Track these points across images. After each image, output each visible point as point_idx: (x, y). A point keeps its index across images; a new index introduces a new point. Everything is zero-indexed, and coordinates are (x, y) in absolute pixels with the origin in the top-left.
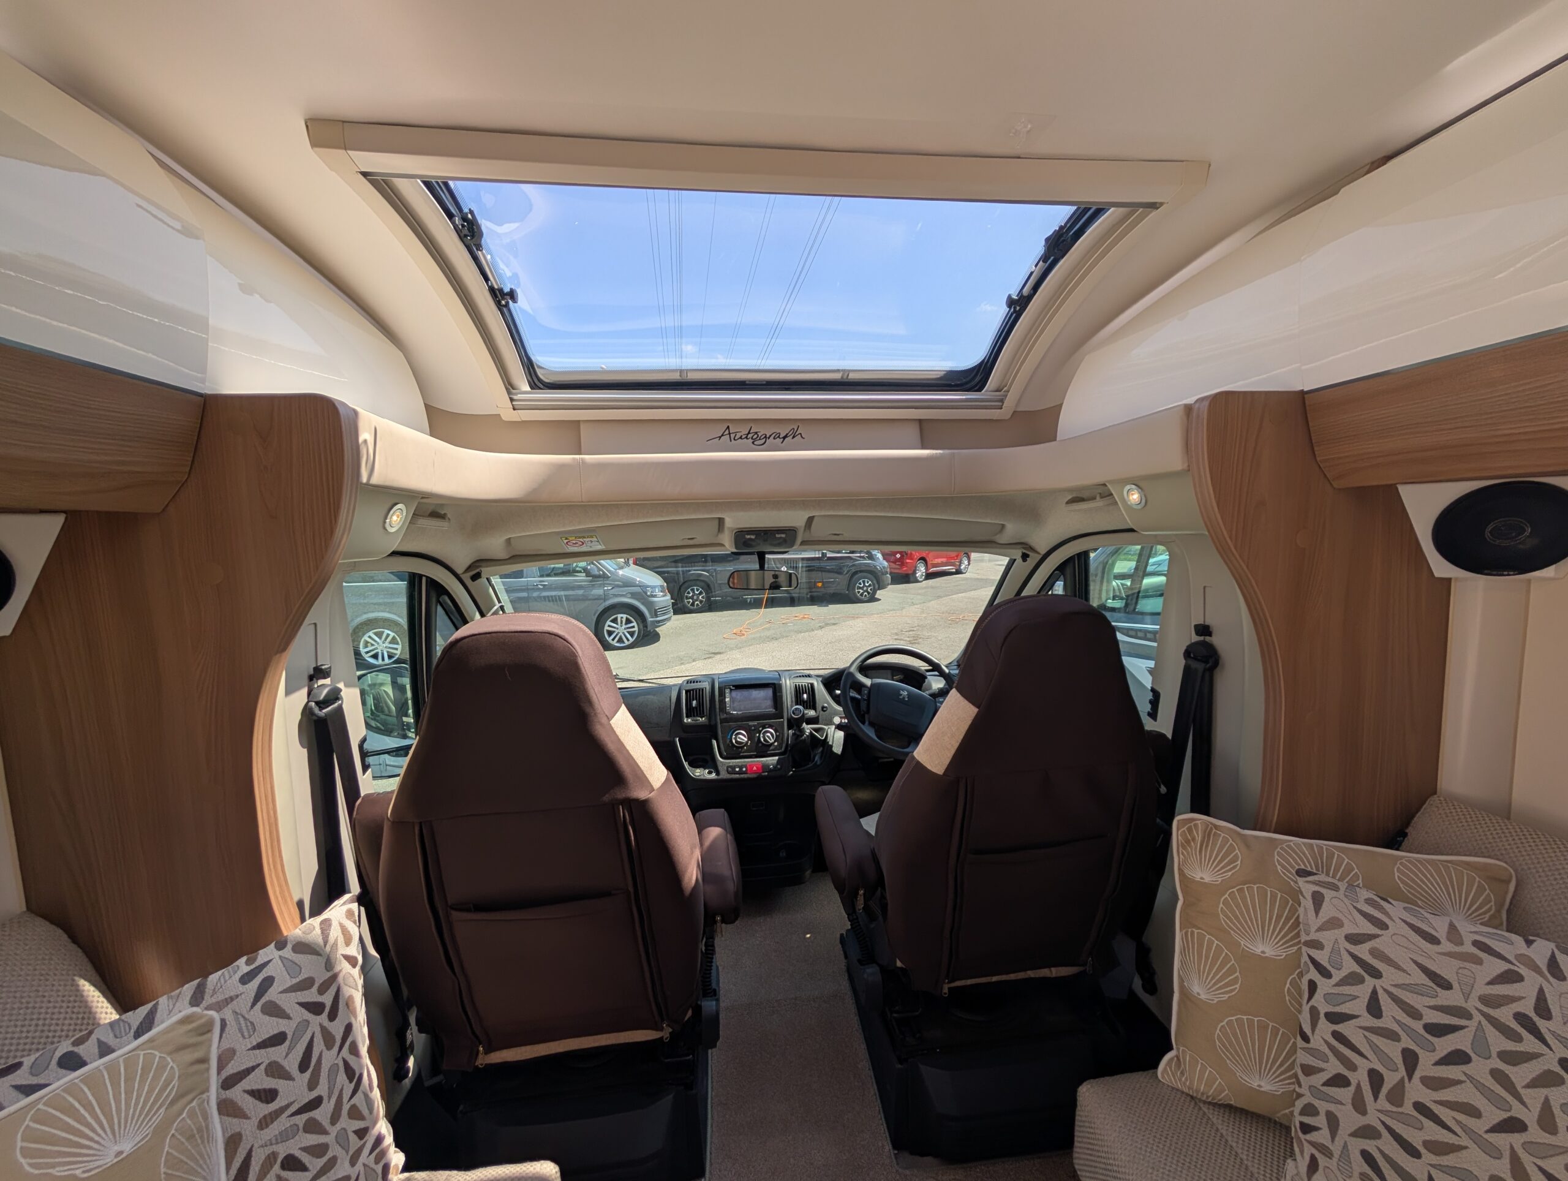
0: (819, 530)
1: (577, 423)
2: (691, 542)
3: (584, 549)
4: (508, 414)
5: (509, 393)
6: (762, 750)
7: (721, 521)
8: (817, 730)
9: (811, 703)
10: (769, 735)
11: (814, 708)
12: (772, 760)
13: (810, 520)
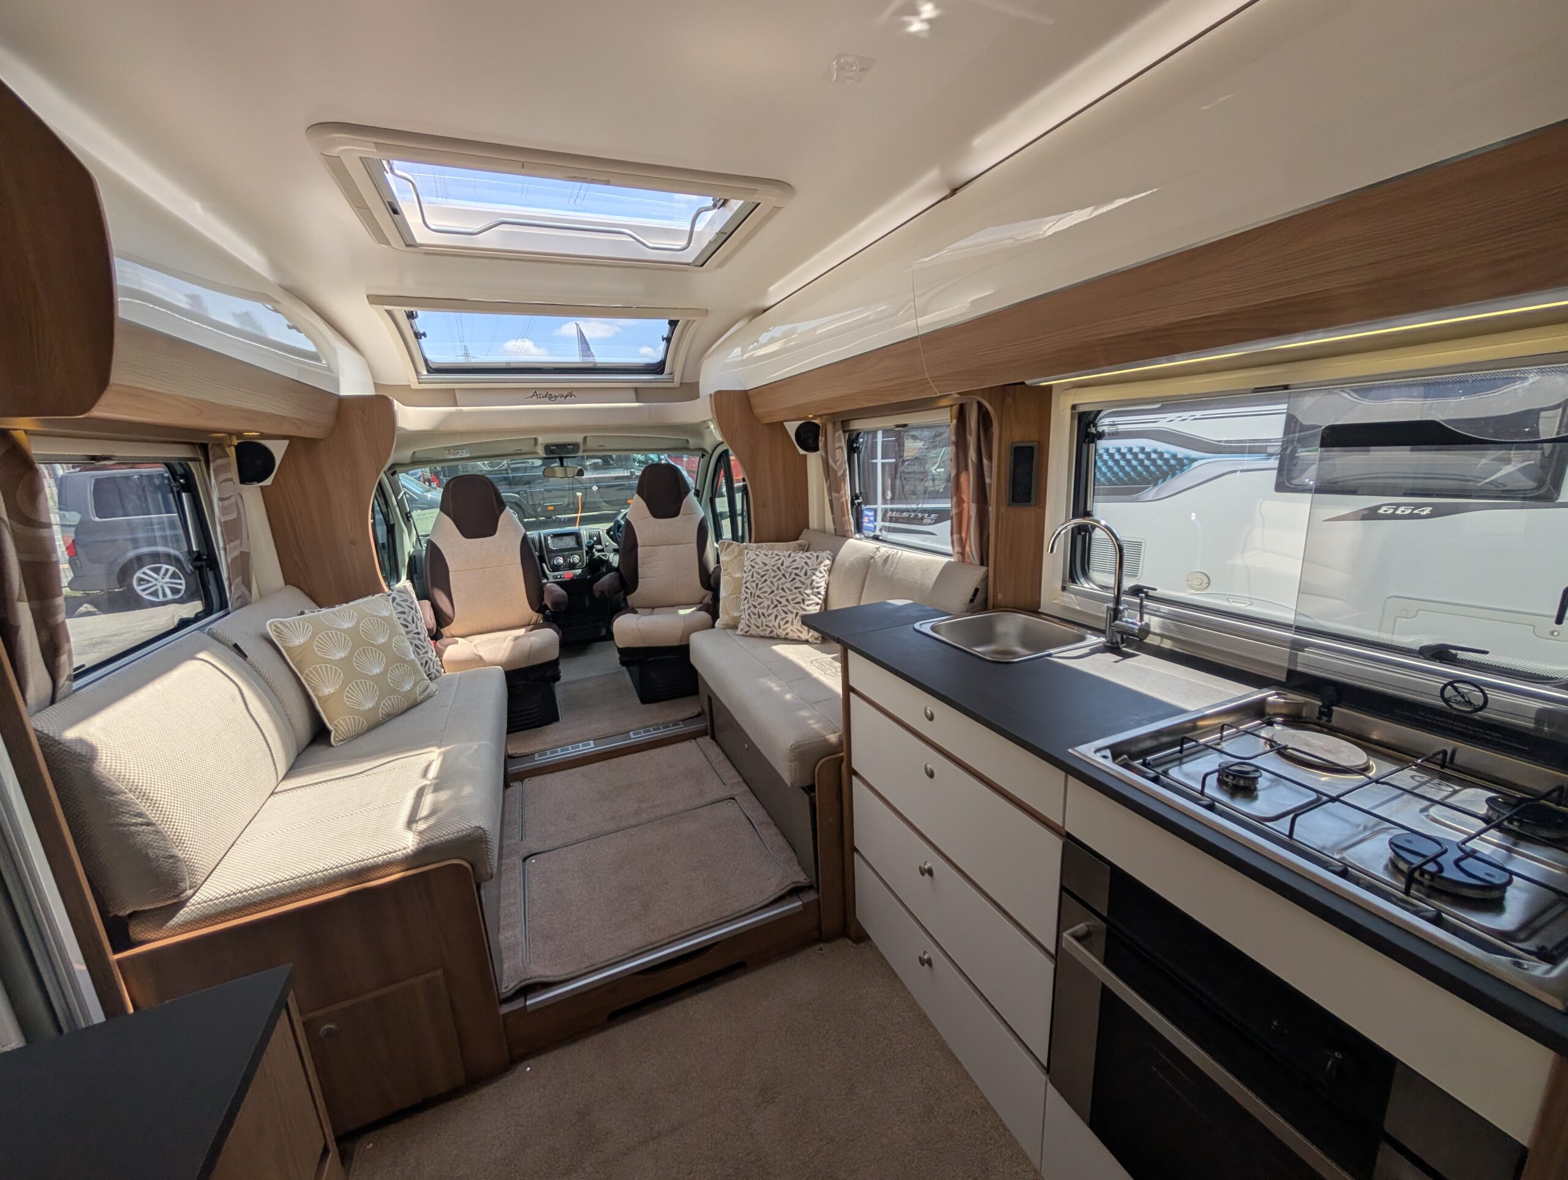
0: (591, 444)
1: (453, 390)
2: (519, 452)
3: (458, 456)
4: (415, 385)
5: (417, 375)
6: (572, 566)
7: (536, 440)
8: (603, 555)
9: (599, 542)
10: (576, 559)
11: (600, 544)
12: (578, 571)
13: (585, 438)
